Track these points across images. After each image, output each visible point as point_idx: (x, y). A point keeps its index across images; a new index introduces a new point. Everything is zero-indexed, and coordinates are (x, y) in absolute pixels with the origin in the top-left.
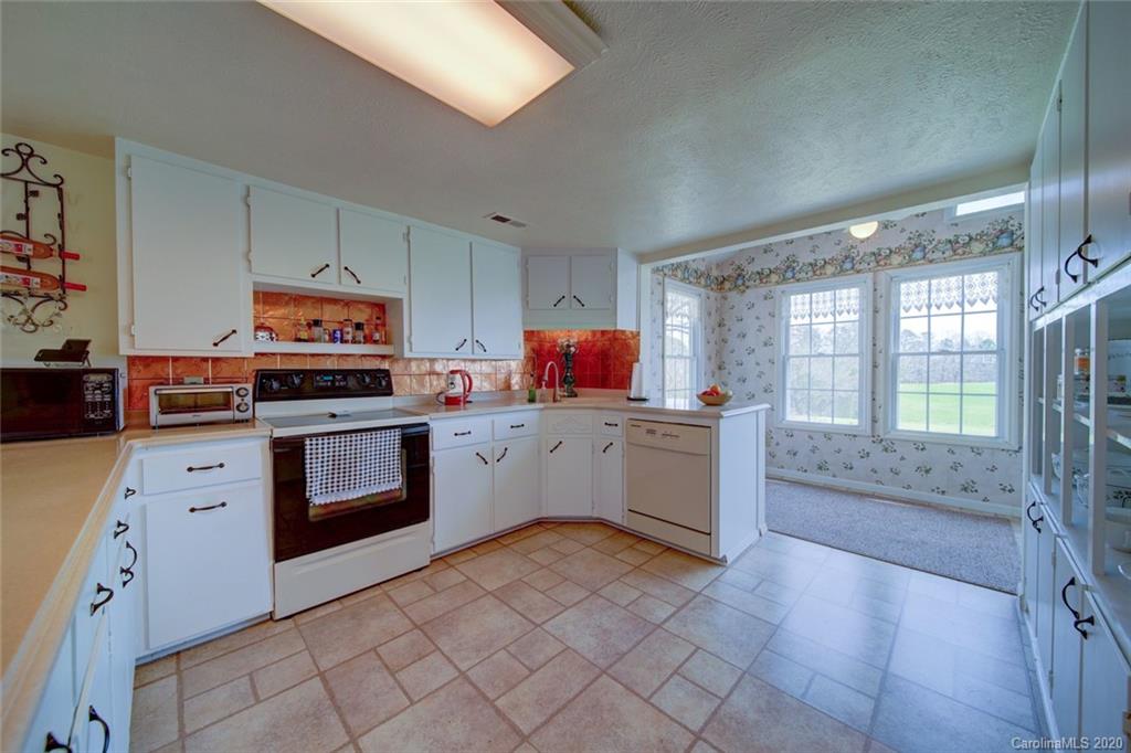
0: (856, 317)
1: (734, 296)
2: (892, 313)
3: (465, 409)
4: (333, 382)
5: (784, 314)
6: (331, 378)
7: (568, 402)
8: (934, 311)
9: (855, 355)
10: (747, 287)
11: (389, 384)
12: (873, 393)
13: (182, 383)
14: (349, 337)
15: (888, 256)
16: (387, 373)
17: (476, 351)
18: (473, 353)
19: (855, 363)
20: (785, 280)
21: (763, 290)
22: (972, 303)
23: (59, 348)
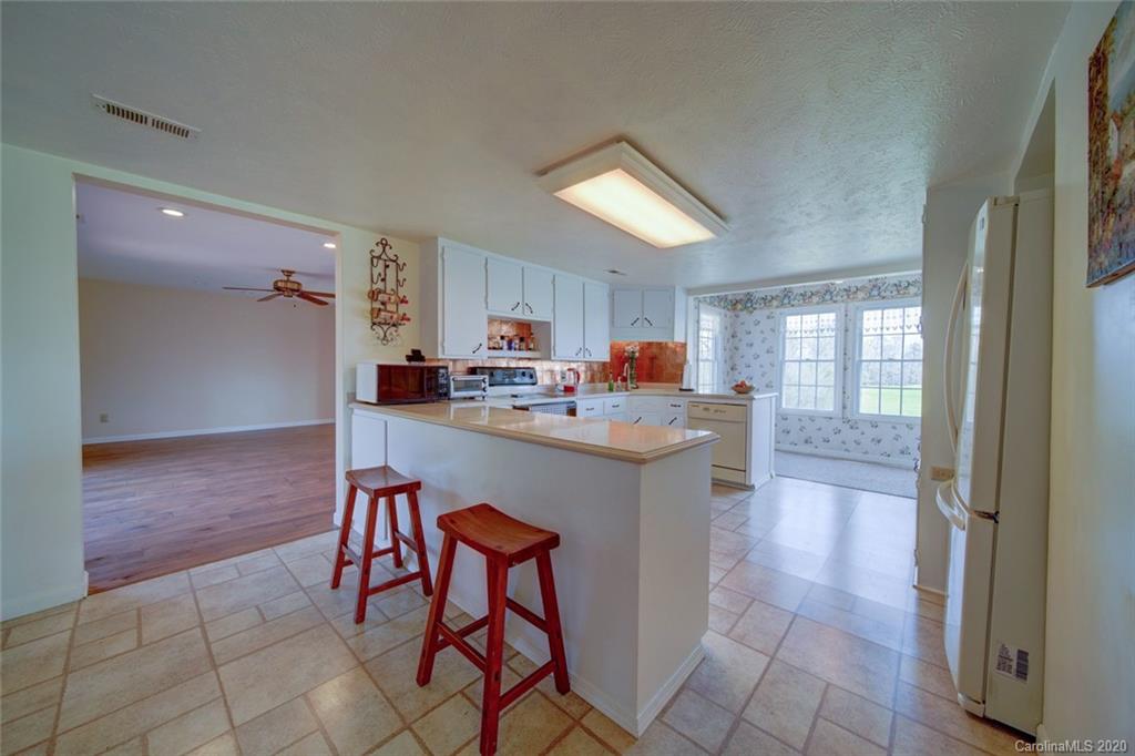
0: (833, 334)
1: (744, 315)
2: (858, 331)
5: (782, 330)
7: (637, 391)
8: (885, 331)
9: (831, 361)
10: (755, 309)
12: (844, 388)
14: (517, 346)
15: (855, 292)
17: (586, 356)
18: (584, 357)
19: (832, 367)
20: (782, 305)
21: (766, 312)
22: (909, 327)
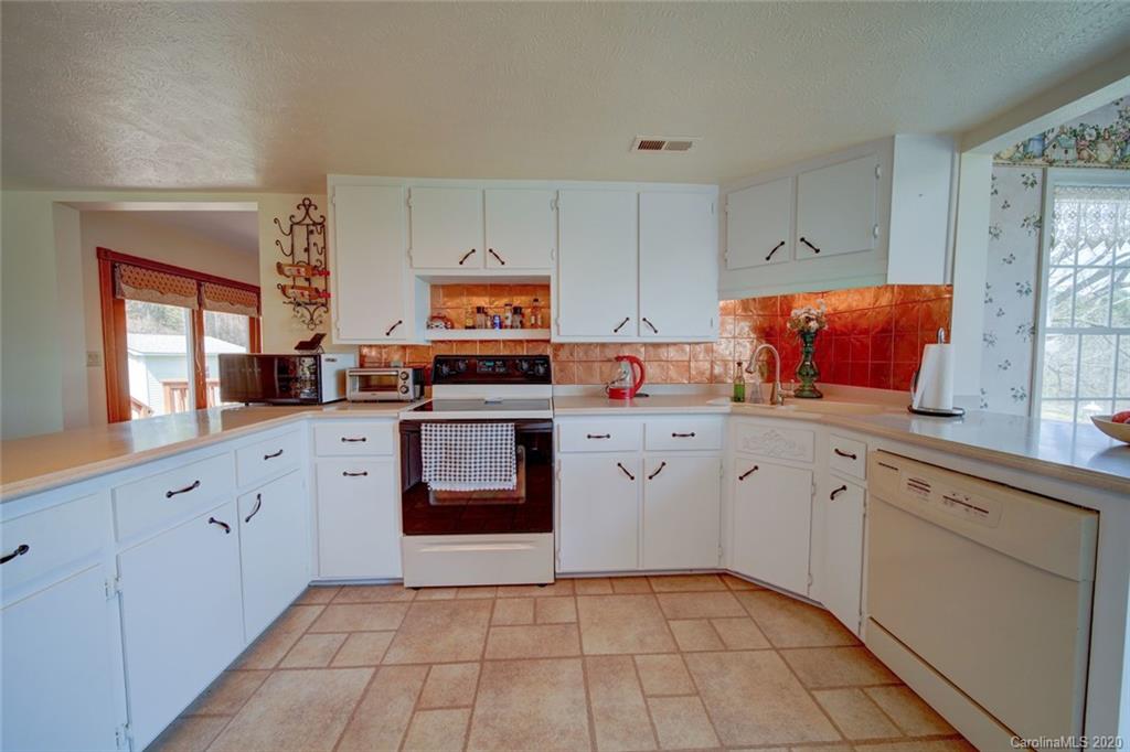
3: (633, 405)
4: (494, 369)
6: (492, 364)
7: (793, 407)
11: (548, 370)
13: (389, 367)
14: (508, 322)
16: (545, 360)
17: (642, 334)
18: (639, 335)
23: (309, 340)
